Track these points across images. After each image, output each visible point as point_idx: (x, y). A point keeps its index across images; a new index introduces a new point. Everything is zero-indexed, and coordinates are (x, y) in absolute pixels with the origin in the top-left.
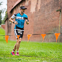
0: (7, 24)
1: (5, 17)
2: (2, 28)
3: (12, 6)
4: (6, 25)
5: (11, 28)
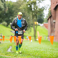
0: (51, 23)
1: (48, 15)
2: (44, 27)
3: (57, 3)
4: (49, 24)
5: (54, 27)
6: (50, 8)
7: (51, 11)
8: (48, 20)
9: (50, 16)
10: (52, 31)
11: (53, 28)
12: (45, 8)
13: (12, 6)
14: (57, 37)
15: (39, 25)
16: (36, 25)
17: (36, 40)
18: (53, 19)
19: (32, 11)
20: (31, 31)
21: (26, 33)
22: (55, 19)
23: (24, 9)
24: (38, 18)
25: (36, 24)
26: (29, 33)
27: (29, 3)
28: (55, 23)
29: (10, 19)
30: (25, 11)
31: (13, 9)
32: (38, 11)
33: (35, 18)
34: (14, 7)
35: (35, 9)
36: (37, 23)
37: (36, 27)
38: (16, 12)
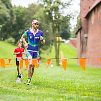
0: (81, 38)
1: (76, 27)
2: (71, 45)
3: (89, 8)
4: (78, 39)
5: (86, 45)
6: (79, 16)
7: (81, 20)
8: (77, 33)
9: (80, 27)
10: (83, 51)
11: (84, 46)
12: (72, 17)
13: (23, 13)
14: (90, 59)
15: (63, 42)
16: (59, 42)
17: (59, 65)
18: (85, 33)
19: (53, 21)
20: (51, 51)
21: (43, 53)
22: (87, 32)
23: (40, 17)
25: (59, 40)
26: (48, 54)
27: (47, 8)
28: (87, 38)
29: (20, 33)
30: (41, 20)
31: (24, 19)
32: (62, 21)
33: (57, 32)
34: (26, 16)
35: (57, 17)
36: (60, 38)
37: (59, 45)
38: (29, 23)
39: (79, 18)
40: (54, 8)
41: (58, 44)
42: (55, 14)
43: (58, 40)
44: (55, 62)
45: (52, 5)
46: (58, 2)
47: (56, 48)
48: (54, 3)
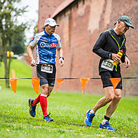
2: (25, 62)
3: (50, 16)
12: (28, 27)
15: (16, 58)
16: (10, 58)
17: (9, 87)
19: (3, 31)
24: (13, 45)
25: (10, 55)
32: (15, 32)
33: (8, 45)
35: (9, 26)
36: (12, 53)
37: (10, 62)
39: (36, 29)
40: (5, 14)
41: (8, 60)
42: (6, 22)
43: (8, 55)
44: (4, 84)
45: (2, 10)
46: (10, 8)
47: (6, 66)
48: (6, 8)
